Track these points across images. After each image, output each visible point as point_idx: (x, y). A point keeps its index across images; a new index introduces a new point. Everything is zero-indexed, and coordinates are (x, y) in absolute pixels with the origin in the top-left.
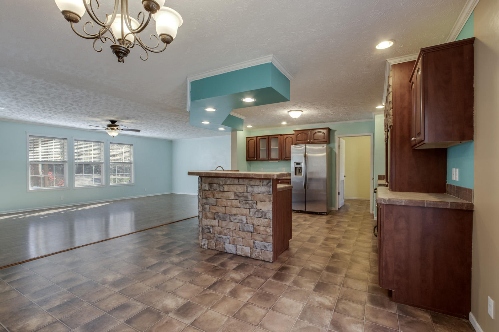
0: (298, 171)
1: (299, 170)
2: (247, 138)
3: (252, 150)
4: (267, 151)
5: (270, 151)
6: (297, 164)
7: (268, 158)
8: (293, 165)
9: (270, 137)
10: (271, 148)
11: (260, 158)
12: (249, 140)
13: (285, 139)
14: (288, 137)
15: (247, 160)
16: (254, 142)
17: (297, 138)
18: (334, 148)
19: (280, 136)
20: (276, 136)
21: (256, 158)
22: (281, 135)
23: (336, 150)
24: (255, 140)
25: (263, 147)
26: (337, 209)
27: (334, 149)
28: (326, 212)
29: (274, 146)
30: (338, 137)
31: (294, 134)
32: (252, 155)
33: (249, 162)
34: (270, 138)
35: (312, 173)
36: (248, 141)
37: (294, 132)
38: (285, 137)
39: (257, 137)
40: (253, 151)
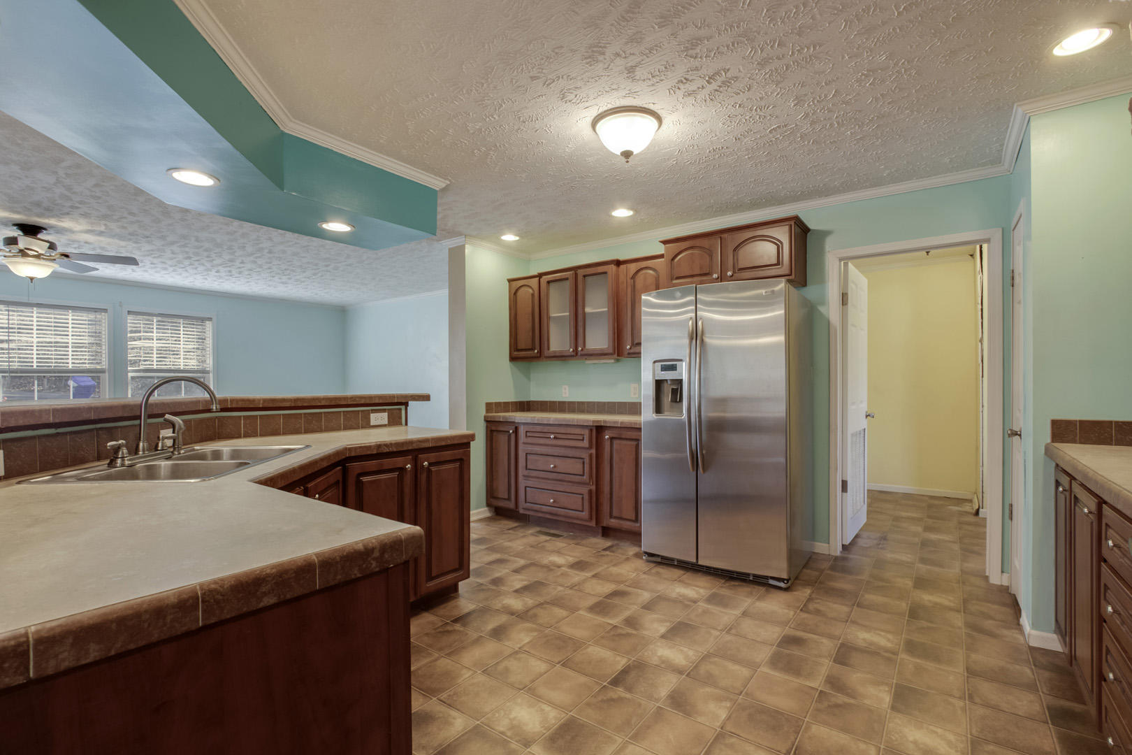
0: (667, 398)
1: (674, 392)
2: (510, 281)
3: (525, 324)
4: (573, 323)
5: (580, 324)
6: (665, 368)
7: (576, 350)
8: (648, 373)
9: (581, 272)
10: (584, 314)
11: (548, 349)
12: (517, 290)
13: (633, 277)
14: (642, 269)
15: (513, 359)
16: (533, 295)
17: (672, 268)
18: (823, 302)
19: (613, 267)
20: (600, 269)
21: (540, 352)
22: (618, 263)
23: (832, 310)
24: (535, 286)
25: (558, 308)
26: (837, 551)
27: (822, 309)
28: (785, 576)
29: (597, 304)
30: (840, 260)
31: (661, 256)
32: (524, 341)
33: (520, 363)
34: (580, 278)
35: (722, 402)
36: (513, 292)
37: (661, 249)
38: (633, 268)
39: (540, 276)
40: (529, 325)
